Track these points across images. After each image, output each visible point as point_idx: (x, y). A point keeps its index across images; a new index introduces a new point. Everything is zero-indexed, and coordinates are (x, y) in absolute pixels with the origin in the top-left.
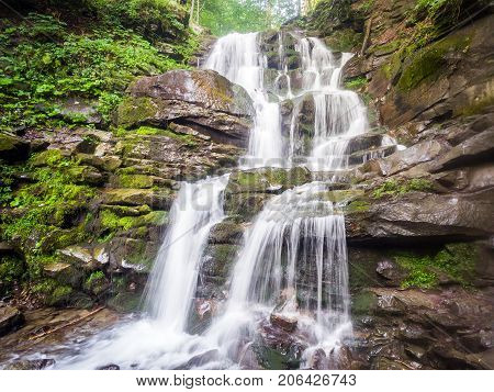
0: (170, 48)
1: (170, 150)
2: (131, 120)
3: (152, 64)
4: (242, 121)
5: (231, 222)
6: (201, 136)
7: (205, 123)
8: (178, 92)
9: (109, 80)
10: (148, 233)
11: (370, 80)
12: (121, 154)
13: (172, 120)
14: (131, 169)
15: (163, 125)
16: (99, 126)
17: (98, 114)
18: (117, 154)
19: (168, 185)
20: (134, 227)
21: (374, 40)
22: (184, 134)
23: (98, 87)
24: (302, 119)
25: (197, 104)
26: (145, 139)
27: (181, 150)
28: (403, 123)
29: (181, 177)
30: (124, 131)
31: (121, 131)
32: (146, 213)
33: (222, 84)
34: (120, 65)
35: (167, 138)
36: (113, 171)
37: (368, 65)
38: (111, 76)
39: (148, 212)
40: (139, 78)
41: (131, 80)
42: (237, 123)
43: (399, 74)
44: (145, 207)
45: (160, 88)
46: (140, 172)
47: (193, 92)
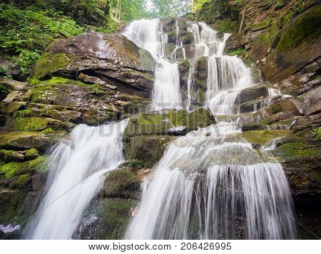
0: (93, 29)
1: (77, 97)
2: (45, 72)
4: (146, 76)
6: (107, 85)
7: (113, 75)
8: (91, 50)
9: (31, 40)
11: (248, 50)
12: (29, 100)
13: (82, 71)
14: (28, 111)
15: (73, 75)
16: (16, 78)
17: (18, 67)
18: (25, 100)
20: (16, 174)
21: (248, 24)
22: (93, 84)
23: (20, 46)
24: (197, 76)
25: (107, 60)
26: (54, 86)
27: (87, 97)
29: (78, 121)
30: (37, 81)
31: (34, 81)
32: (33, 157)
33: (131, 47)
34: (43, 30)
35: (76, 86)
36: (11, 114)
37: (246, 38)
38: (34, 37)
39: (35, 157)
40: (58, 40)
41: (52, 41)
42: (142, 77)
43: (278, 39)
44: (33, 151)
45: (75, 47)
46: (36, 114)
47: (104, 51)
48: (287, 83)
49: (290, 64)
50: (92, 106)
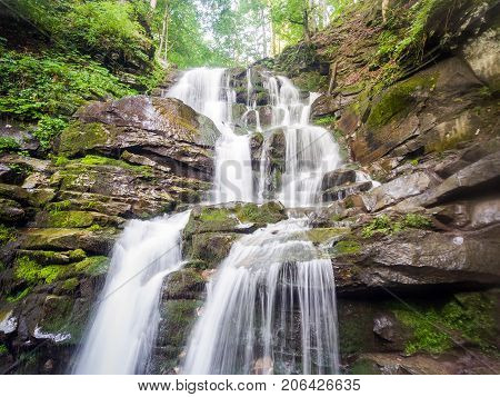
0: (132, 79)
1: (121, 182)
2: (75, 147)
3: (109, 91)
4: (207, 153)
5: (191, 270)
6: (160, 167)
7: (165, 153)
8: (136, 119)
9: (54, 102)
10: (78, 287)
11: (338, 118)
12: (58, 186)
13: (127, 148)
14: (65, 203)
15: (115, 153)
16: (34, 154)
17: (36, 140)
18: (52, 186)
19: (114, 224)
20: (59, 279)
21: (340, 82)
22: (140, 165)
23: (38, 110)
24: (272, 153)
25: (157, 132)
26: (90, 169)
27: (133, 183)
28: (375, 159)
29: (128, 215)
30: (65, 160)
31: (60, 160)
32: (79, 259)
33: (188, 114)
34: (68, 88)
35: (118, 169)
36: (42, 206)
37: (335, 104)
38: (57, 98)
39: (81, 259)
40: (90, 104)
41: (81, 104)
42: (202, 155)
43: (368, 111)
44: (79, 252)
45: (115, 114)
46: (77, 207)
47: (153, 120)
48: (376, 167)
49: (380, 143)
50: (141, 194)
